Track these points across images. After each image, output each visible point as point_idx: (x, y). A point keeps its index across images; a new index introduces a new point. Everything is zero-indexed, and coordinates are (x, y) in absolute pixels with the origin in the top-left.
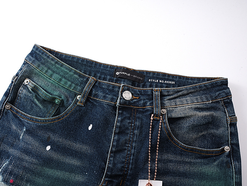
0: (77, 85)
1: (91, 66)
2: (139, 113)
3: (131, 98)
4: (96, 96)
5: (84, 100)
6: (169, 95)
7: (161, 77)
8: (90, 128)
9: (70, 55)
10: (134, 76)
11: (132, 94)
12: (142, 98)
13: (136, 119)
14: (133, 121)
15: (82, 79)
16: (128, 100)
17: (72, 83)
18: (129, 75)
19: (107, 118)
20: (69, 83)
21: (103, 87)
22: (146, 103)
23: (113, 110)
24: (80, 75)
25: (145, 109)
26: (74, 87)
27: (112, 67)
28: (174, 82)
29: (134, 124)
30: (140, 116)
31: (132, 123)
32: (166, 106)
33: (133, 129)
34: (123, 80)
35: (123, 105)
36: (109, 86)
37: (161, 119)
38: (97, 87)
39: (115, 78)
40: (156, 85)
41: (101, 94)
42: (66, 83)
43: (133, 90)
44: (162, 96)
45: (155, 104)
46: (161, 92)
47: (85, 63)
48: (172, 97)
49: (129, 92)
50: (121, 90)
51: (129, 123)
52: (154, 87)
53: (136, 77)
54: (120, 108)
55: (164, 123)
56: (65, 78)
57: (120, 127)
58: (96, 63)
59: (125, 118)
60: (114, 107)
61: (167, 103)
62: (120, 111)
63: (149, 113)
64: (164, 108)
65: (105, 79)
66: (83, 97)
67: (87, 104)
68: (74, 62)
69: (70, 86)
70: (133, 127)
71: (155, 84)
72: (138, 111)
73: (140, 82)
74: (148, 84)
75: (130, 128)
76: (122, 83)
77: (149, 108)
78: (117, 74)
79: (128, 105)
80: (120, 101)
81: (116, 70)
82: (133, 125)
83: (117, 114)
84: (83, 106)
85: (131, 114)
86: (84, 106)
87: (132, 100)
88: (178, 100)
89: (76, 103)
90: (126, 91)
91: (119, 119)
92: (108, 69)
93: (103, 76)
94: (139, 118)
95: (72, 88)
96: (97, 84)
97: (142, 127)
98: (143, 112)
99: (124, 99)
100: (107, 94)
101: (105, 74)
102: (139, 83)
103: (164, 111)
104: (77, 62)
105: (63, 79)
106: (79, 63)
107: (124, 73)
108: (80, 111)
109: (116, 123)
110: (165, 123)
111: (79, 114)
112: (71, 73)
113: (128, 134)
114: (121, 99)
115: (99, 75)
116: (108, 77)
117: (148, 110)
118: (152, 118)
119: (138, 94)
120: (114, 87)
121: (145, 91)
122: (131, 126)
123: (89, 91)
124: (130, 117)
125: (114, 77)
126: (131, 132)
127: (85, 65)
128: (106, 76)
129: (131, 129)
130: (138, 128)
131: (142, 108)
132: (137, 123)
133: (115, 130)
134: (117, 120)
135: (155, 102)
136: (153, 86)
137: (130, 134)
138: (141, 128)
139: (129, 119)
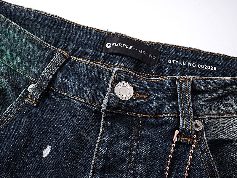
0: (31, 63)
1: (60, 30)
2: (148, 128)
3: (131, 97)
4: (64, 86)
5: (38, 95)
6: (207, 92)
7: (190, 56)
8: (46, 152)
9: (24, 8)
10: (141, 51)
11: (135, 89)
12: (154, 96)
13: (140, 141)
14: (135, 144)
15: (42, 53)
16: (125, 99)
17: (24, 59)
18: (131, 48)
19: (81, 136)
20: (18, 59)
21: (80, 70)
22: (162, 106)
23: (94, 120)
24: (39, 46)
25: (161, 119)
26: (27, 68)
27: (99, 33)
28: (214, 67)
29: (137, 152)
30: (150, 133)
31: (130, 148)
32: (203, 115)
33: (134, 162)
34: (118, 57)
35: (114, 109)
36: (90, 69)
37: (195, 141)
38: (68, 69)
39: (103, 54)
40: (182, 70)
41: (73, 84)
42: (12, 59)
43: (136, 81)
44: (195, 92)
45: (182, 109)
46: (193, 84)
47: (49, 23)
48: (213, 95)
49: (128, 84)
50: (112, 80)
51: (127, 148)
52: (178, 73)
53: (144, 52)
54: (109, 115)
55: (201, 151)
56: (12, 50)
57: (106, 158)
58: (70, 24)
59: (117, 137)
60: (97, 114)
61: (204, 108)
62: (109, 121)
63: (169, 128)
64: (199, 119)
65: (83, 55)
66: (39, 87)
67: (43, 103)
68: (30, 20)
69: (20, 65)
70: (133, 158)
71: (179, 69)
72: (145, 124)
73: (152, 63)
74: (167, 68)
75: (127, 159)
76: (116, 64)
77: (169, 118)
78: (108, 47)
79: (125, 110)
80: (109, 101)
81: (105, 38)
82: (134, 153)
83: (101, 129)
84: (35, 105)
85: (131, 130)
86: (37, 106)
87: (132, 100)
88: (222, 103)
89: (23, 100)
90: (122, 83)
91: (105, 139)
92: (91, 36)
93: (80, 49)
94: (147, 138)
95: (23, 69)
96: (67, 65)
97: (153, 158)
98: (156, 126)
99: (117, 98)
100: (85, 85)
101: (85, 46)
102: (148, 65)
103: (199, 125)
104: (35, 21)
105: (8, 52)
106: (39, 23)
107: (120, 45)
108: (28, 116)
109: (98, 148)
110: (203, 151)
111: (27, 122)
112: (23, 41)
113: (122, 171)
114: (110, 97)
115: (72, 46)
116: (90, 51)
117: (166, 122)
118: (175, 139)
119: (147, 89)
120: (100, 72)
121: (159, 83)
122: (130, 154)
123: (51, 76)
124: (128, 136)
125: (102, 52)
126: (128, 169)
127: (49, 26)
128: (87, 48)
129: (129, 162)
130: (144, 160)
131: (153, 118)
132: (144, 150)
133: (95, 164)
134: (100, 141)
135: (181, 106)
136: (176, 73)
137: (127, 173)
138: (150, 159)
139: (126, 138)
